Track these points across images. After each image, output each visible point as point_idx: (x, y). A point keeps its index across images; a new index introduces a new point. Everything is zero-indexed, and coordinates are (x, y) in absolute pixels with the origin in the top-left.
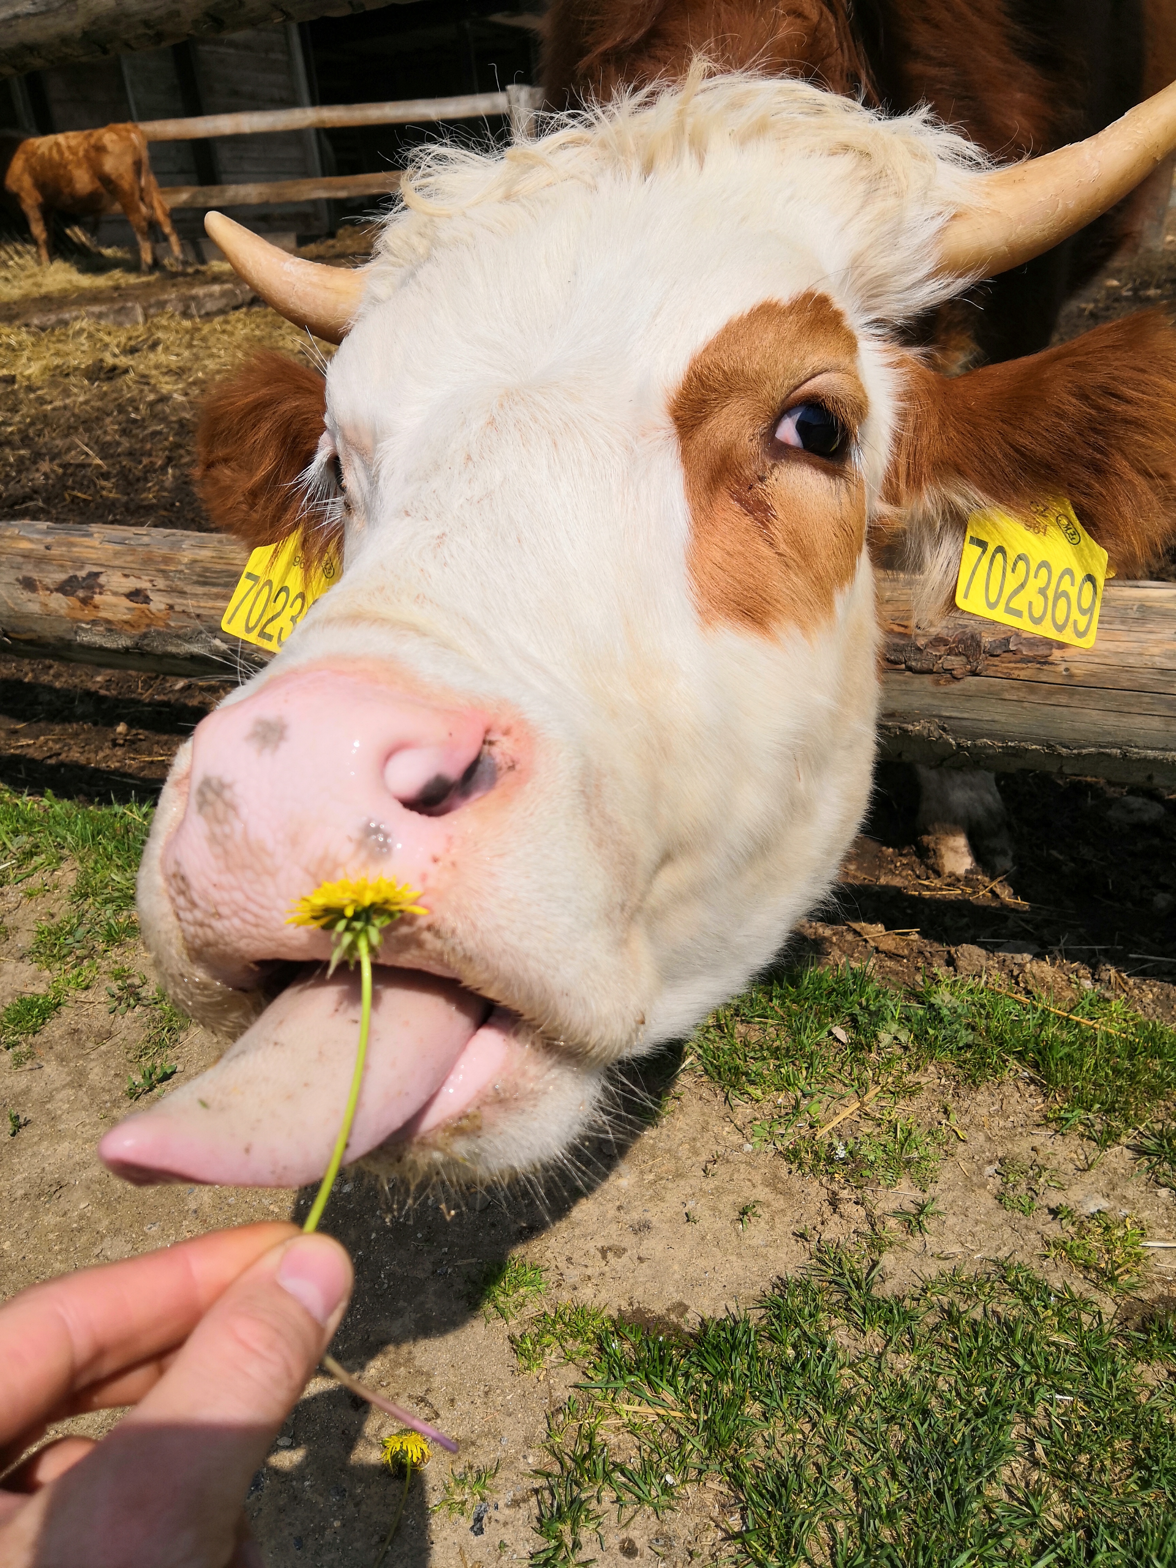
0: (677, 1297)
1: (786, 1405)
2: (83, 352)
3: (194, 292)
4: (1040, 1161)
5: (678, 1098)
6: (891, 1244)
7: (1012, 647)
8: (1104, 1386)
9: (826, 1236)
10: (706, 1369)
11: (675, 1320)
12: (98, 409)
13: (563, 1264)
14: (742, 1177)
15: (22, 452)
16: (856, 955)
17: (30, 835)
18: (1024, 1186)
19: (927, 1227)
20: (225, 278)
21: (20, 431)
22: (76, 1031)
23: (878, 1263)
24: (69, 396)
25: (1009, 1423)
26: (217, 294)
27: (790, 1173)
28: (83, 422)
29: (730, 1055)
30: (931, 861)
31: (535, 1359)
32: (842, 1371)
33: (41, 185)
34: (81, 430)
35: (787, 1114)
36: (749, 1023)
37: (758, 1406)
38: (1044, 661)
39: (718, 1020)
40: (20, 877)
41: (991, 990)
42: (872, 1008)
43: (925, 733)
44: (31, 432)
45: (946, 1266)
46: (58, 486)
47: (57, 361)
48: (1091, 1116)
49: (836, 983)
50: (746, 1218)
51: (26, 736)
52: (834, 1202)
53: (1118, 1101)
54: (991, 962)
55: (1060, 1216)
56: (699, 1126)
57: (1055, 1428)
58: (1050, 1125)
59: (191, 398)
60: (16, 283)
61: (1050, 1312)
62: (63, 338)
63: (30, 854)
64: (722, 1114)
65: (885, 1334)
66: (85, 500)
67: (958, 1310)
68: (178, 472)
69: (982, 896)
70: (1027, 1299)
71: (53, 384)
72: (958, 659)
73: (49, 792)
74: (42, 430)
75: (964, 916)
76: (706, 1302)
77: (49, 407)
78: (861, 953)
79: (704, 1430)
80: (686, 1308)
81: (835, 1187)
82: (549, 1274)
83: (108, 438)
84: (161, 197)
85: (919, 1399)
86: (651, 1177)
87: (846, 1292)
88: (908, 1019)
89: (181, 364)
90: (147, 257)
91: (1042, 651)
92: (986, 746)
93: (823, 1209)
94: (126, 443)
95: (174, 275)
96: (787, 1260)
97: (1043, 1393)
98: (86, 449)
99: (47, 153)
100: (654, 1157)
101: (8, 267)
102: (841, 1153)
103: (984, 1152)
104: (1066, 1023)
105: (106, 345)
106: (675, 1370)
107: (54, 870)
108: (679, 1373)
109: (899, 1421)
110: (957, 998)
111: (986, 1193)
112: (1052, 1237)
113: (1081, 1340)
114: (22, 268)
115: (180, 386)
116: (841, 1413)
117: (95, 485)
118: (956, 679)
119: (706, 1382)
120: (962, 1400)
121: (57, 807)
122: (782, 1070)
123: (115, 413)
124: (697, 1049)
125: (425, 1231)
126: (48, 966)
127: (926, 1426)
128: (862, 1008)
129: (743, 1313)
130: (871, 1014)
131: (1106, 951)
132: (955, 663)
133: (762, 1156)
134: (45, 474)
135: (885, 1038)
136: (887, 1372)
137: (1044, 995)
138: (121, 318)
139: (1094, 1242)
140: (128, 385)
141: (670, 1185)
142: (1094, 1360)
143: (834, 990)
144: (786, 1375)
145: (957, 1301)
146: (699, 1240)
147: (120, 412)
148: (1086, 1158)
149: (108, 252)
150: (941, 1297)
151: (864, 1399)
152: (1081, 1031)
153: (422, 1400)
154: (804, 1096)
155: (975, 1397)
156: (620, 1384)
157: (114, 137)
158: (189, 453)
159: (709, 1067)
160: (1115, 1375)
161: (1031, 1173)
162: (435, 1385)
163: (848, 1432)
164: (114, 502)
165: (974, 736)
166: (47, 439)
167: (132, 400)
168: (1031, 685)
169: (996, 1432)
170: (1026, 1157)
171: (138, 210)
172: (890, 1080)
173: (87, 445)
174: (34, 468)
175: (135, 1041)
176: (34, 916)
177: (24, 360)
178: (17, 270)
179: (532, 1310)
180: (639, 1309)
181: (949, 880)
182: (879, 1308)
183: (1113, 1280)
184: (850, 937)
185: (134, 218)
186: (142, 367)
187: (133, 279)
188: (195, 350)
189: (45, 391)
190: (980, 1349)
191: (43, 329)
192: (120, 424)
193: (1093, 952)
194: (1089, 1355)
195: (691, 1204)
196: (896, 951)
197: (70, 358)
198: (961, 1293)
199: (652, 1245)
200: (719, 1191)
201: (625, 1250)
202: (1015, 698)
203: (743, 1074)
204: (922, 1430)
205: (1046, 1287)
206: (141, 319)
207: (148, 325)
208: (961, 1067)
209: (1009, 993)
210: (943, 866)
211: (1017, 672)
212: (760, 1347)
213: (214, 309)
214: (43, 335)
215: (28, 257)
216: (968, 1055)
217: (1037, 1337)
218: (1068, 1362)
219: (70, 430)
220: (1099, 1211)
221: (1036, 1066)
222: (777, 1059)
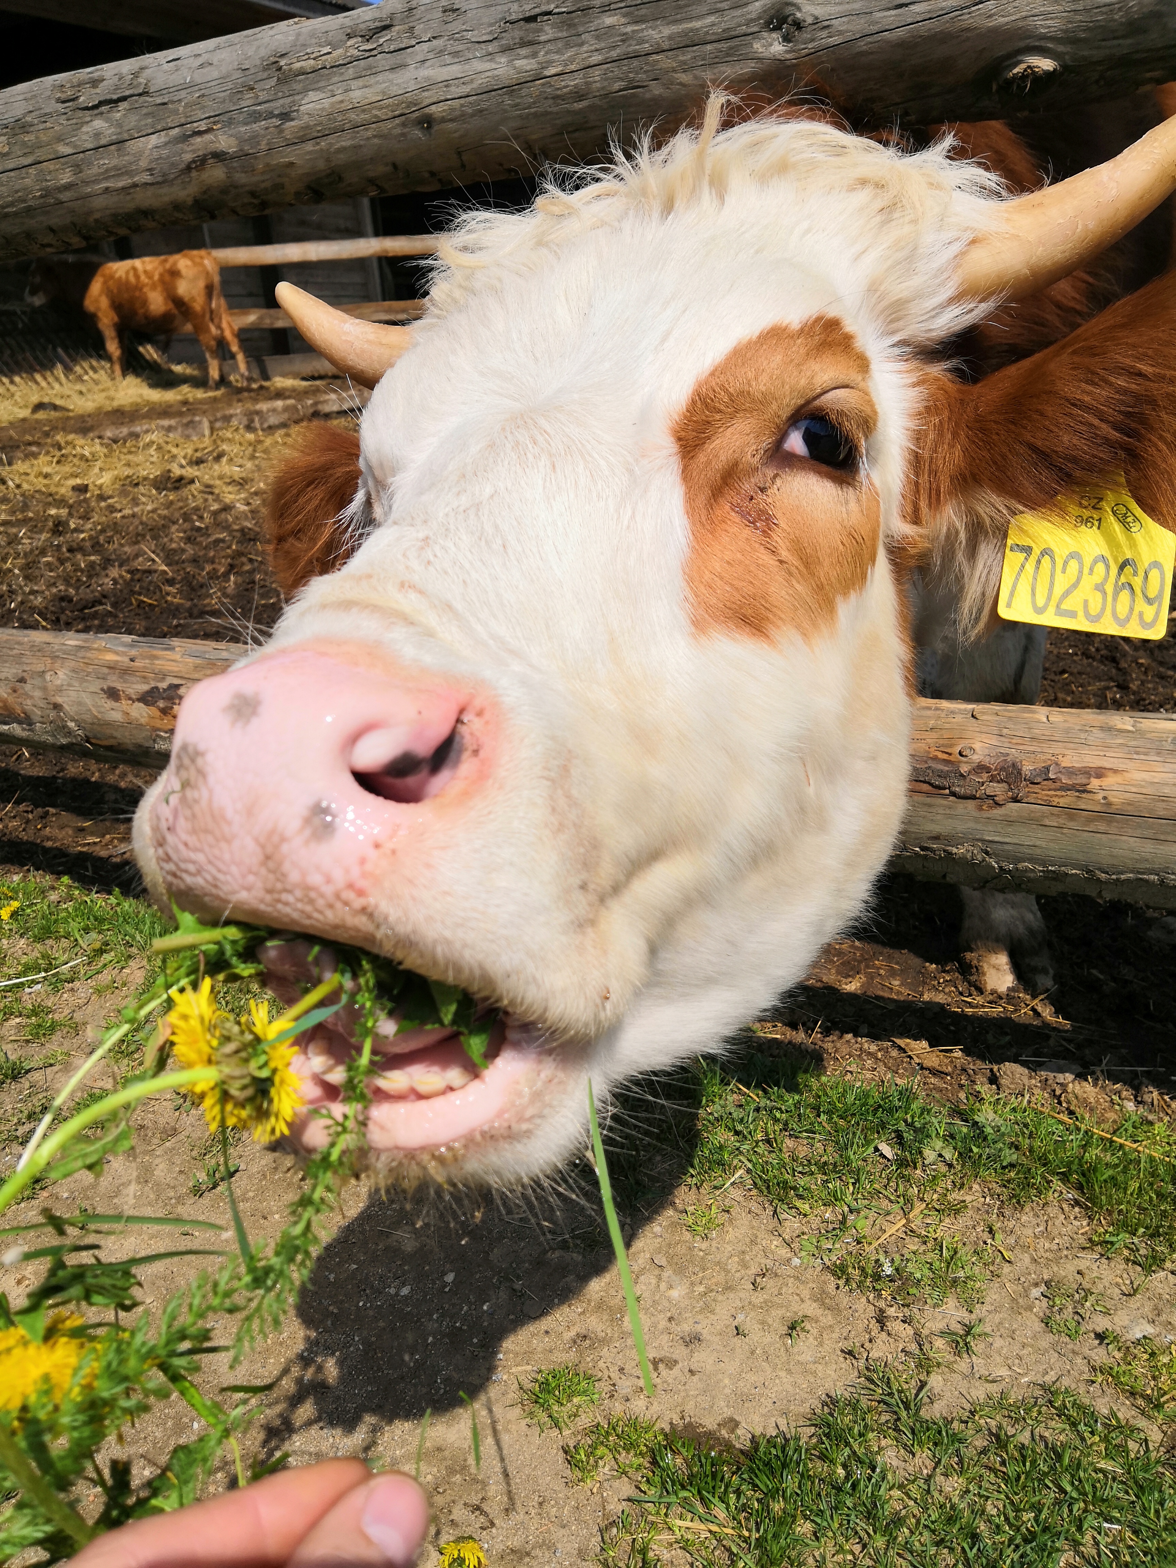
0: (728, 1412)
1: (836, 1525)
2: (152, 463)
3: (258, 407)
4: (1086, 1286)
5: (728, 1211)
6: (939, 1365)
7: (1051, 776)
8: (1152, 1515)
9: (874, 1354)
10: (757, 1486)
11: (726, 1436)
12: (165, 517)
13: (615, 1375)
14: (790, 1291)
15: (93, 558)
16: (900, 1071)
17: (99, 933)
18: (1070, 1309)
19: (974, 1349)
20: (287, 393)
21: (91, 538)
22: (142, 1127)
23: (926, 1383)
24: (137, 505)
25: (1058, 1550)
26: (280, 409)
27: (838, 1288)
28: (151, 530)
29: (779, 1169)
30: (973, 978)
31: (589, 1471)
32: (892, 1493)
33: (117, 306)
34: (148, 537)
35: (834, 1229)
36: (797, 1137)
37: (809, 1525)
38: (1083, 790)
39: (767, 1134)
40: (90, 973)
41: (1034, 1109)
42: (918, 1125)
43: (969, 855)
44: (102, 539)
45: (994, 1389)
46: (125, 591)
47: (128, 472)
48: (1136, 1240)
49: (882, 1099)
50: (794, 1333)
51: (92, 834)
52: (881, 1319)
53: (1162, 1226)
54: (1033, 1081)
55: (1106, 1341)
56: (748, 1240)
57: (1103, 1557)
58: (1095, 1248)
59: (253, 507)
60: (89, 396)
61: (1097, 1438)
62: (133, 449)
63: (101, 952)
64: (770, 1227)
65: (934, 1456)
66: (150, 605)
67: (1006, 1434)
68: (240, 580)
69: (1023, 1014)
70: (1074, 1425)
71: (123, 493)
72: (1000, 785)
73: (117, 890)
74: (112, 537)
75: (1007, 1034)
76: (756, 1418)
77: (119, 515)
78: (905, 1069)
79: (756, 1548)
80: (737, 1424)
81: (882, 1304)
82: (601, 1383)
83: (174, 546)
84: (230, 319)
85: (968, 1523)
86: (702, 1289)
87: (895, 1413)
88: (952, 1136)
89: (244, 475)
90: (214, 373)
91: (1081, 780)
92: (1027, 870)
93: (871, 1326)
94: (190, 550)
95: (240, 391)
96: (836, 1378)
97: (1091, 1521)
98: (153, 556)
99: (124, 276)
100: (704, 1269)
101: (83, 381)
102: (888, 1270)
103: (1030, 1274)
104: (1109, 1145)
105: (174, 457)
106: (727, 1487)
107: (123, 968)
108: (730, 1490)
109: (949, 1544)
110: (1001, 1116)
111: (1033, 1317)
112: (1099, 1362)
113: (1128, 1467)
114: (96, 382)
115: (242, 496)
116: (891, 1534)
117: (161, 591)
118: (997, 804)
119: (757, 1500)
120: (1011, 1525)
121: (126, 905)
122: (830, 1185)
123: (181, 521)
124: (747, 1162)
125: (481, 1336)
126: (117, 1062)
127: (975, 1550)
128: (907, 1124)
129: (793, 1430)
130: (916, 1130)
131: (1148, 1072)
132: (997, 789)
133: (810, 1271)
134: (114, 580)
135: (930, 1155)
136: (936, 1494)
137: (1087, 1116)
138: (190, 431)
139: (1140, 1368)
140: (193, 495)
141: (720, 1298)
142: (1141, 1487)
143: (880, 1106)
144: (836, 1495)
145: (1005, 1424)
146: (748, 1354)
147: (185, 521)
148: (1132, 1283)
149: (178, 369)
150: (988, 1420)
151: (913, 1521)
152: (1125, 1154)
153: (478, 1508)
154: (851, 1211)
155: (1024, 1522)
156: (673, 1499)
157: (189, 263)
158: (251, 561)
159: (758, 1181)
160: (1162, 1505)
161: (1077, 1296)
162: (490, 1494)
163: (898, 1554)
164: (178, 608)
165: (1017, 860)
166: (116, 546)
167: (197, 509)
168: (1071, 812)
169: (1045, 1559)
170: (1072, 1280)
171: (208, 330)
172: (935, 1196)
173: (153, 552)
174: (103, 573)
175: (200, 1138)
176: (104, 1012)
177: (96, 470)
178: (91, 384)
179: (585, 1421)
180: (690, 1423)
181: (991, 997)
182: (928, 1429)
183: (1158, 1407)
184: (895, 1053)
185: (203, 338)
186: (207, 477)
187: (200, 394)
188: (257, 462)
189: (115, 499)
190: (1028, 1474)
191: (115, 441)
192: (185, 532)
193: (1135, 1074)
194: (1136, 1483)
195: (740, 1318)
196: (939, 1068)
197: (140, 468)
198: (1009, 1417)
199: (703, 1358)
200: (767, 1305)
201: (676, 1362)
202: (1055, 824)
203: (791, 1188)
204: (971, 1554)
205: (1093, 1413)
206: (207, 432)
207: (214, 436)
208: (1005, 1186)
209: (1052, 1113)
210: (986, 983)
211: (1056, 800)
212: (810, 1466)
213: (277, 422)
214: (115, 446)
215: (102, 372)
216: (1012, 1174)
217: (1084, 1462)
218: (1115, 1491)
219: (137, 539)
220: (1145, 1337)
221: (1080, 1188)
222: (825, 1174)
